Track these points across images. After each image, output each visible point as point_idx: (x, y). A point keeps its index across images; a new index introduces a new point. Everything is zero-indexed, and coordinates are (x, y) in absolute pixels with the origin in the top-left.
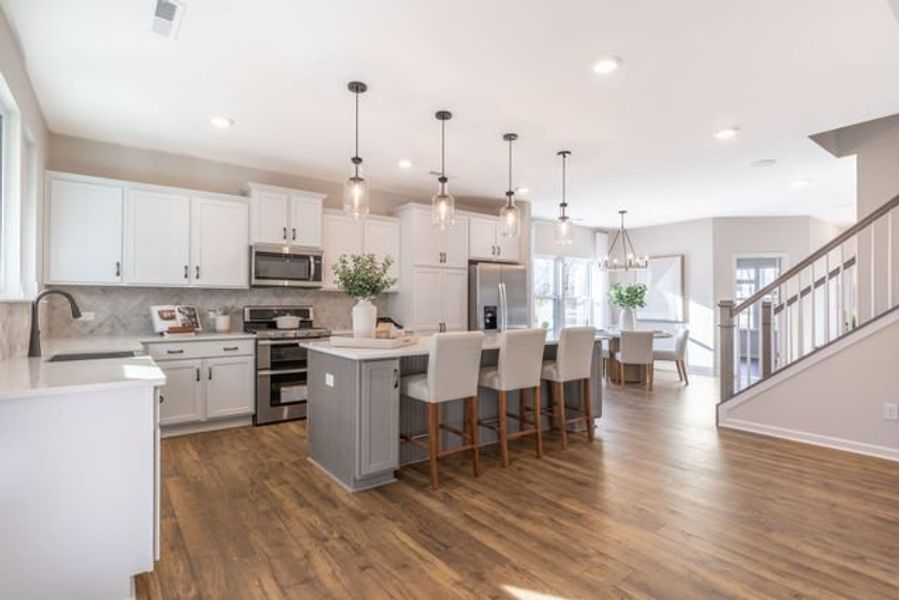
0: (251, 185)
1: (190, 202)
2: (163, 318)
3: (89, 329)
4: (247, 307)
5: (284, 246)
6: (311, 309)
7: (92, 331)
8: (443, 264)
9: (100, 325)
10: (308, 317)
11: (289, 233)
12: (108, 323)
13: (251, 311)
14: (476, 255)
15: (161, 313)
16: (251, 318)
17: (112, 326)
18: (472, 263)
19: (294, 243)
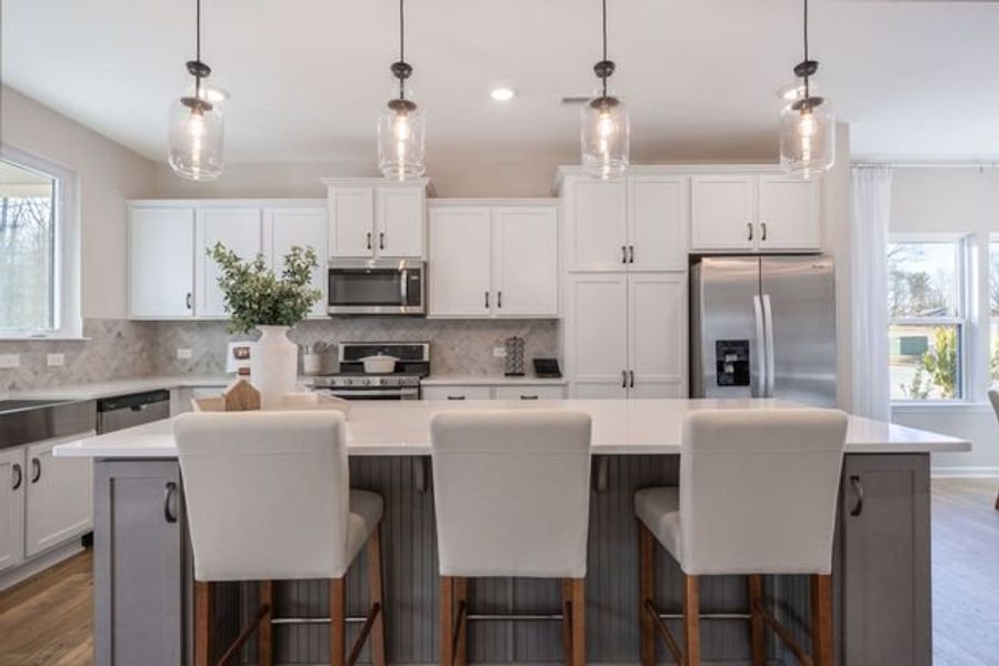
0: (325, 181)
1: (262, 213)
2: (237, 357)
3: (188, 367)
4: (342, 343)
5: (370, 258)
6: (426, 346)
7: (190, 370)
8: (631, 267)
9: (197, 364)
10: (422, 357)
11: (376, 240)
12: (205, 361)
13: (346, 349)
14: (700, 245)
15: (236, 352)
16: (346, 358)
17: (208, 365)
18: (694, 259)
19: (383, 253)
